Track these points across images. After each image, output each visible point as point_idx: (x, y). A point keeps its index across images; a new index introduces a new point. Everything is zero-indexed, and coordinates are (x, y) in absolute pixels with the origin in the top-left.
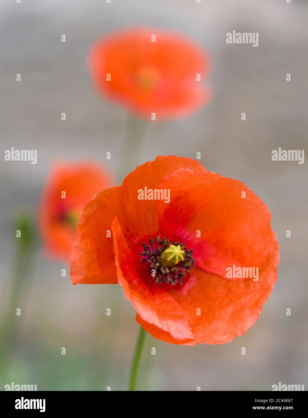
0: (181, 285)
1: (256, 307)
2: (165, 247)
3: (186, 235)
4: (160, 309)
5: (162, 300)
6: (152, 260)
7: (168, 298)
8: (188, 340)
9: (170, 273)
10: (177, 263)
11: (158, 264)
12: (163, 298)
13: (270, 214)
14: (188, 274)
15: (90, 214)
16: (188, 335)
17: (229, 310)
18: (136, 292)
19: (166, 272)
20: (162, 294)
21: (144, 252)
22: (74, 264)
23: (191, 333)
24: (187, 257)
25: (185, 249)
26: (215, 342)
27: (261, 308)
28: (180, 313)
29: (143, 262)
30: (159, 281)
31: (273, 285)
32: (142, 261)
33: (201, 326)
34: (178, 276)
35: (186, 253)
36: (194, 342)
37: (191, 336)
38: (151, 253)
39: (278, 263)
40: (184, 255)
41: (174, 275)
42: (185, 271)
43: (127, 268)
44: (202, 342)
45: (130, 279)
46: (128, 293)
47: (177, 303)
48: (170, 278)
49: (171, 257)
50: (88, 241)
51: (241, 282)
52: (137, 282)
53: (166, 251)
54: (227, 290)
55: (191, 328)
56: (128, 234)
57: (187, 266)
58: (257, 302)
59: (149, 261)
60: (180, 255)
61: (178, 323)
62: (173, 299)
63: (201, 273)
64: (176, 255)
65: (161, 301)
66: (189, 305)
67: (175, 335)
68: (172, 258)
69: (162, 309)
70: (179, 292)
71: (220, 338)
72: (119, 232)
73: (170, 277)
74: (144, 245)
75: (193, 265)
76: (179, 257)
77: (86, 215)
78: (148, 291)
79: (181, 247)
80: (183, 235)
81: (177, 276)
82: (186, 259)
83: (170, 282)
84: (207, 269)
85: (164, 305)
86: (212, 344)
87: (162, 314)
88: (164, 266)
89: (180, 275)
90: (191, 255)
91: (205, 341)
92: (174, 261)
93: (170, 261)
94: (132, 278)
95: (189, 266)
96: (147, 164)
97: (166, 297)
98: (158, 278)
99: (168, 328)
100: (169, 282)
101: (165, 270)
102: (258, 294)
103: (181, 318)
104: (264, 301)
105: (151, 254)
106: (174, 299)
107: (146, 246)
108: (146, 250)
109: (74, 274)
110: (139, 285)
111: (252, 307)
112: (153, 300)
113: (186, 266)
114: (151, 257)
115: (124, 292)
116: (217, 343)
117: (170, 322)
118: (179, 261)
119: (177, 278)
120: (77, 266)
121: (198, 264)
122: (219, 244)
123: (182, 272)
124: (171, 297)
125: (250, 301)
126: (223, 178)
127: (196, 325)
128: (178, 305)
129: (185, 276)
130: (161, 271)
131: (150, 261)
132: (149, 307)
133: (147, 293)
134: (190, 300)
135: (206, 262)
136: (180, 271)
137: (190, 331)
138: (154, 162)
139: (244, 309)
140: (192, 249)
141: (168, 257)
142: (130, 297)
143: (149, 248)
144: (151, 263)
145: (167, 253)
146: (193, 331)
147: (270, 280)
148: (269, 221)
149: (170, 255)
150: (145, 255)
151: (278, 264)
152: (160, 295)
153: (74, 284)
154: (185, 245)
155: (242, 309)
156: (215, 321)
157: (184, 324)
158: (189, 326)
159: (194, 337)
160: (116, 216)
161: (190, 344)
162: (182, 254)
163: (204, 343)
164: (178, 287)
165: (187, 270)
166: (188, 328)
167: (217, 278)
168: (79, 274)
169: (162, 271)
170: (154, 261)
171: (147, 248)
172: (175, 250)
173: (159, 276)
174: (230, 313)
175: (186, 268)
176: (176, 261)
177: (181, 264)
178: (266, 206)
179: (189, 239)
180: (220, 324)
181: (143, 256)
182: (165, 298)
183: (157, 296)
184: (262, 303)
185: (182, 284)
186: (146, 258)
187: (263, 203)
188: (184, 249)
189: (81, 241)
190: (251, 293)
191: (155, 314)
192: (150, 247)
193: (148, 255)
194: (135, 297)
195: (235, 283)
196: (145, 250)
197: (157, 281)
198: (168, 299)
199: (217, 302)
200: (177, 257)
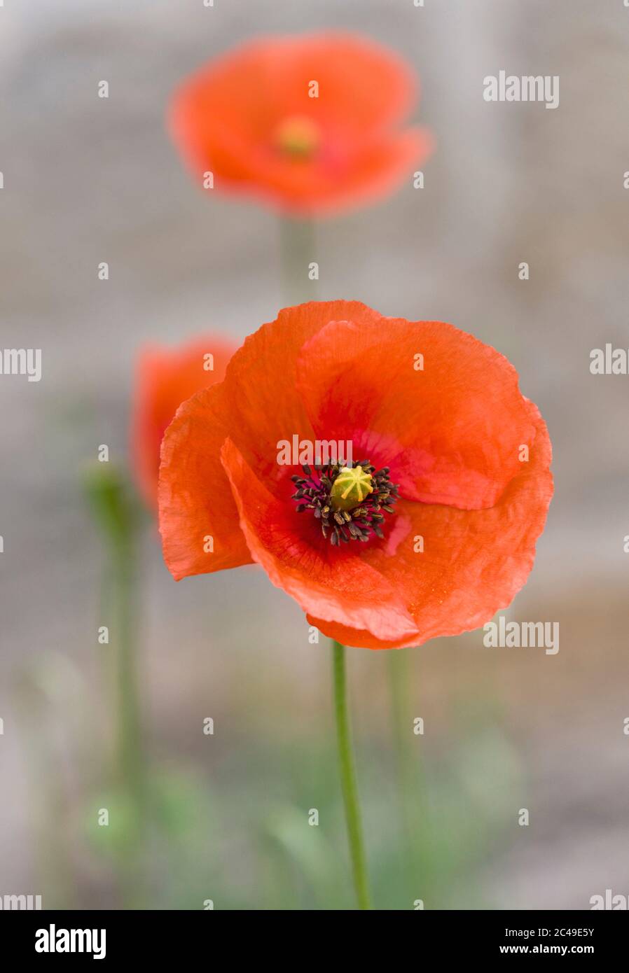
0: (381, 539)
1: (525, 549)
2: (335, 474)
3: (371, 442)
4: (349, 591)
5: (349, 574)
6: (315, 503)
7: (362, 567)
8: (410, 638)
9: (354, 519)
10: (361, 498)
11: (327, 510)
12: (352, 569)
13: (515, 370)
14: (387, 515)
15: (177, 445)
16: (406, 629)
17: (478, 566)
18: (294, 570)
19: (345, 521)
20: (347, 562)
21: (298, 491)
22: (168, 543)
23: (413, 624)
24: (379, 485)
25: (372, 470)
26: (460, 631)
27: (533, 550)
28: (386, 591)
29: (300, 511)
30: (337, 541)
31: (548, 501)
32: (297, 509)
33: (429, 607)
34: (371, 522)
35: (374, 476)
36: (421, 639)
37: (414, 628)
38: (311, 491)
39: (551, 459)
40: (371, 480)
41: (362, 523)
42: (380, 512)
43: (272, 530)
44: (436, 634)
45: (282, 547)
46: (276, 576)
47: (378, 573)
48: (356, 531)
49: (347, 491)
50: (186, 494)
51: (490, 508)
52: (296, 551)
53: (337, 482)
54: (468, 528)
55: (413, 614)
56: (262, 466)
57: (382, 500)
58: (524, 540)
59: (309, 506)
60: (364, 483)
61: (383, 610)
62: (370, 567)
63: (416, 509)
64: (356, 484)
65: (348, 577)
66: (403, 572)
67: (380, 633)
68: (350, 492)
69: (352, 590)
70: (381, 551)
71: (469, 621)
72: (241, 466)
73: (355, 529)
74: (294, 480)
75: (395, 497)
76: (363, 488)
77: (171, 448)
78: (321, 562)
79: (362, 469)
80: (366, 445)
81: (368, 524)
82: (377, 488)
83: (358, 537)
84: (425, 498)
85: (354, 583)
86: (453, 635)
87: (350, 600)
88: (339, 509)
89: (375, 521)
90: (387, 479)
91: (440, 632)
92: (355, 497)
93: (348, 498)
94: (287, 545)
95: (386, 500)
96: (263, 328)
97: (356, 567)
98: (333, 534)
99: (365, 624)
100: (356, 538)
101: (343, 516)
102: (524, 523)
103: (388, 599)
104: (537, 535)
105: (310, 494)
106: (373, 566)
107: (299, 480)
108: (301, 487)
109: (175, 561)
110: (303, 556)
111: (517, 550)
112: (332, 578)
113: (380, 501)
114: (313, 497)
115: (268, 574)
116: (464, 631)
117: (367, 612)
118: (366, 495)
119: (369, 527)
120: (176, 545)
121: (406, 492)
122: (436, 446)
123: (376, 514)
124: (367, 565)
125: (514, 539)
126: (410, 323)
127: (422, 606)
128: (381, 576)
129: (384, 520)
130: (335, 520)
131: (312, 507)
132: (320, 592)
133: (318, 566)
134: (403, 562)
135: (421, 485)
136: (371, 512)
137: (409, 620)
138: (275, 322)
139: (504, 558)
140: (387, 467)
141: (342, 492)
142: (282, 580)
143: (305, 482)
144: (315, 508)
145: (339, 485)
146: (416, 620)
147: (542, 493)
148: (516, 385)
149: (344, 488)
150: (300, 497)
151: (549, 461)
152: (345, 564)
153: (178, 579)
154: (371, 463)
155: (499, 559)
156: (454, 592)
157: (397, 609)
158: (407, 613)
159: (419, 628)
160: (227, 437)
161: (413, 644)
162: (366, 480)
163: (438, 636)
164: (377, 544)
165: (386, 508)
166: (404, 615)
167: (446, 511)
168: (182, 560)
169: (337, 520)
170: (319, 504)
171: (301, 482)
172: (352, 476)
173: (334, 530)
174: (480, 571)
175: (382, 504)
176: (358, 497)
177: (370, 499)
178: (505, 357)
179: (378, 449)
180: (464, 596)
181: (297, 500)
182: (355, 569)
183: (339, 568)
184: (534, 539)
185: (381, 536)
186: (304, 501)
187: (498, 354)
188: (370, 471)
189: (173, 497)
190: (512, 524)
191: (334, 602)
192: (307, 481)
193: (306, 496)
194: (292, 580)
195: (480, 512)
196: (299, 487)
197: (332, 540)
198: (360, 569)
199: (455, 555)
200: (359, 488)
